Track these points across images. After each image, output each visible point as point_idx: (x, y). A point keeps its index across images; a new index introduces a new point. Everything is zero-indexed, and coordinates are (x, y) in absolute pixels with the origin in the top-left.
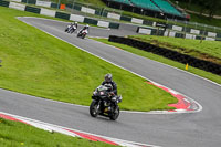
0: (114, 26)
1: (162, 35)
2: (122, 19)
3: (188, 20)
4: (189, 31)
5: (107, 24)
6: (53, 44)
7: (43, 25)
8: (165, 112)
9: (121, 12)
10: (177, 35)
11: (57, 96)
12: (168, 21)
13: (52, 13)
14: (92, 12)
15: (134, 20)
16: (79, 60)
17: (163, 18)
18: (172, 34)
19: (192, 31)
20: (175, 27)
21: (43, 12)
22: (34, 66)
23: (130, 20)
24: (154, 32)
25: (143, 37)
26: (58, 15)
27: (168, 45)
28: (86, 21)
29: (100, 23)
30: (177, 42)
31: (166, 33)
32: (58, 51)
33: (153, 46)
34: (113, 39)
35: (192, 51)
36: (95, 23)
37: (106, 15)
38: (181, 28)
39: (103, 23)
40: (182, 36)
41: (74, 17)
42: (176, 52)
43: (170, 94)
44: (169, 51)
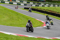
0: (25, 5)
2: (27, 3)
3: (45, 2)
4: (45, 5)
5: (23, 5)
6: (9, 11)
7: (6, 6)
8: (41, 27)
9: (27, 1)
10: (43, 6)
11: (11, 25)
13: (8, 3)
14: (19, 1)
15: (30, 3)
16: (16, 15)
17: (38, 2)
18: (41, 6)
19: (47, 5)
21: (6, 2)
22: (4, 17)
25: (33, 7)
26: (10, 3)
28: (18, 4)
30: (43, 8)
32: (10, 13)
33: (36, 9)
34: (25, 8)
35: (47, 10)
36: (20, 4)
37: (23, 2)
38: (43, 4)
39: (22, 4)
41: (14, 3)
42: (42, 11)
43: (42, 22)
44: (40, 10)
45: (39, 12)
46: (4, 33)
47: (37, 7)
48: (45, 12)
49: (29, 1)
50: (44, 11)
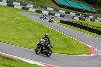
0: (62, 16)
1: (84, 20)
2: (66, 13)
3: (96, 13)
4: (96, 18)
5: (59, 15)
6: (35, 24)
7: (30, 16)
8: (86, 55)
10: (91, 20)
12: (87, 14)
13: (34, 10)
14: (52, 9)
15: (71, 13)
16: (47, 31)
17: (84, 12)
18: (89, 20)
19: (98, 18)
20: (90, 17)
21: (30, 9)
22: (26, 34)
23: (69, 13)
24: (80, 19)
25: (76, 21)
26: (37, 11)
27: (87, 25)
28: (50, 14)
29: (56, 15)
30: (91, 23)
31: (86, 19)
32: (37, 27)
33: (80, 25)
34: (62, 22)
35: (98, 27)
36: (54, 15)
37: (58, 11)
38: (92, 17)
39: (57, 15)
40: (94, 21)
41: (44, 12)
42: (91, 28)
43: (88, 47)
44: (87, 27)
45: (84, 30)
46: (24, 61)
47: (81, 21)
48: (95, 30)
49: (69, 10)
50: (92, 29)
